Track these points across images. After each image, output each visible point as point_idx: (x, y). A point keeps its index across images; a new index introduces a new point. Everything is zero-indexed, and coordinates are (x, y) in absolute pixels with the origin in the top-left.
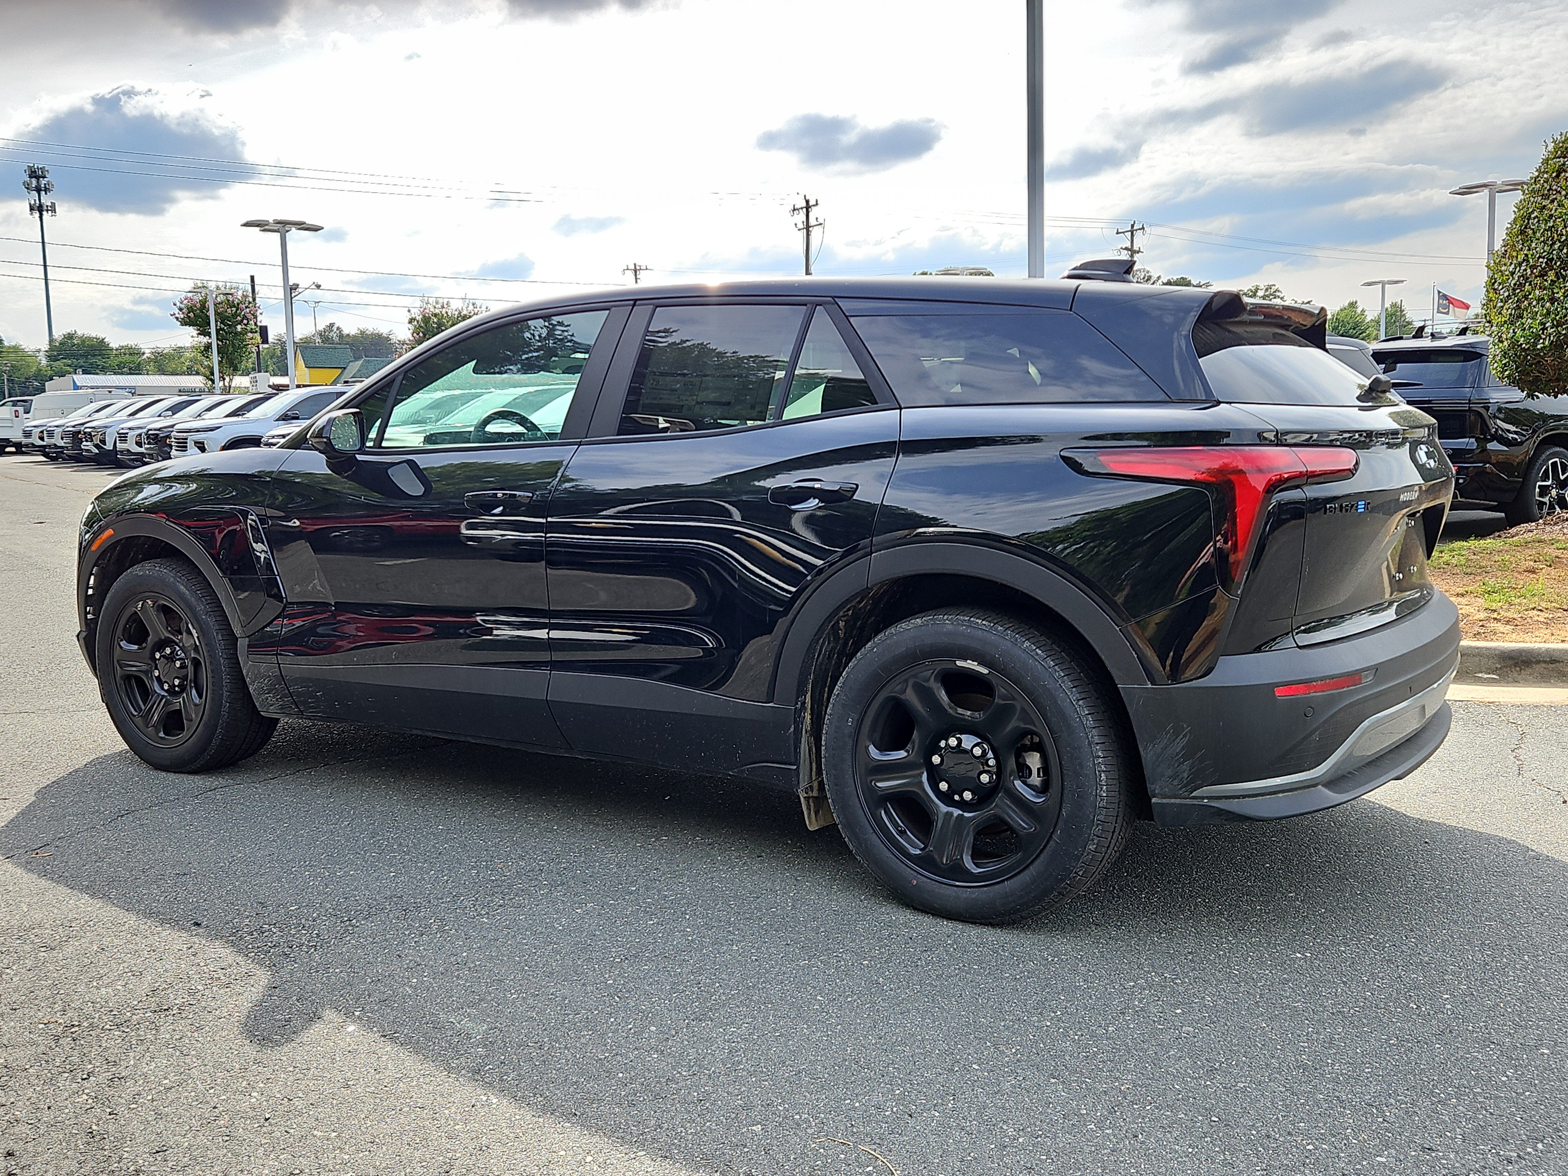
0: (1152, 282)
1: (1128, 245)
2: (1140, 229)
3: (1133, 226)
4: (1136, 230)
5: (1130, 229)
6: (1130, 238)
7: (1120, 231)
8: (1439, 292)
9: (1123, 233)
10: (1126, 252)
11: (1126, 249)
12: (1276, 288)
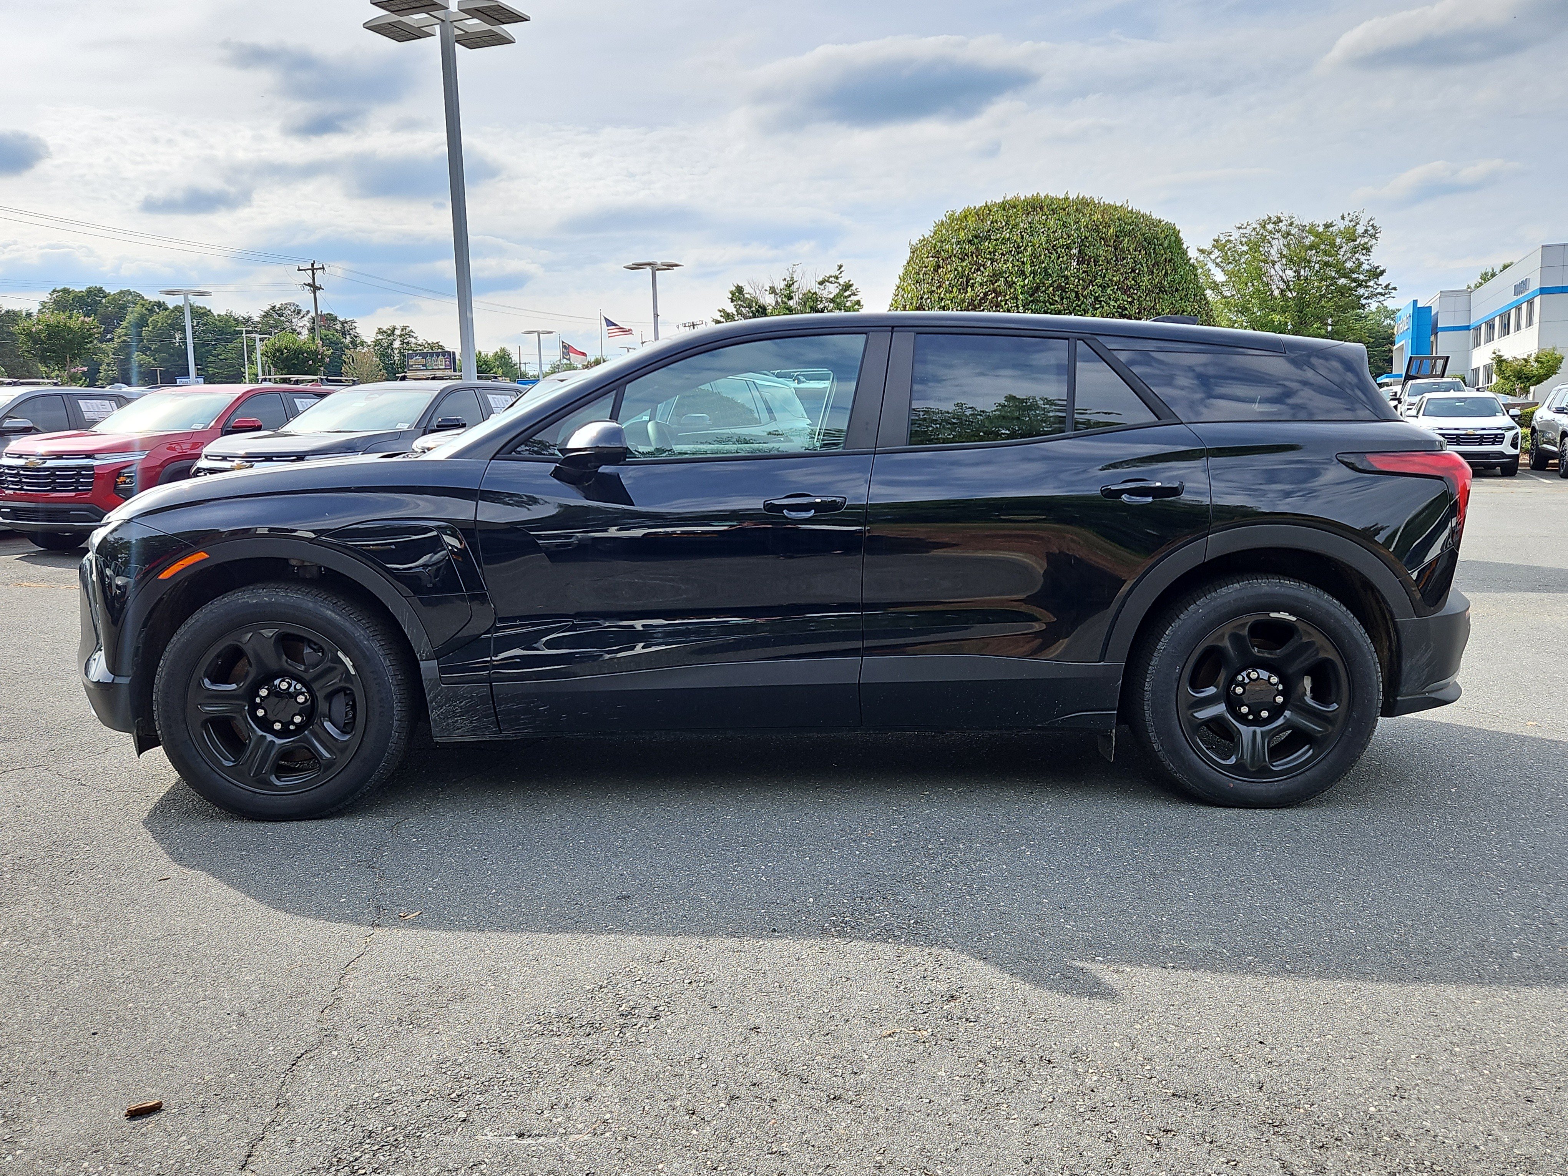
0: (302, 315)
1: (311, 282)
2: (320, 269)
3: (313, 265)
4: (317, 269)
5: (310, 267)
6: (311, 276)
7: (301, 268)
8: (563, 342)
9: (305, 270)
10: (309, 288)
11: (309, 285)
12: (410, 329)
